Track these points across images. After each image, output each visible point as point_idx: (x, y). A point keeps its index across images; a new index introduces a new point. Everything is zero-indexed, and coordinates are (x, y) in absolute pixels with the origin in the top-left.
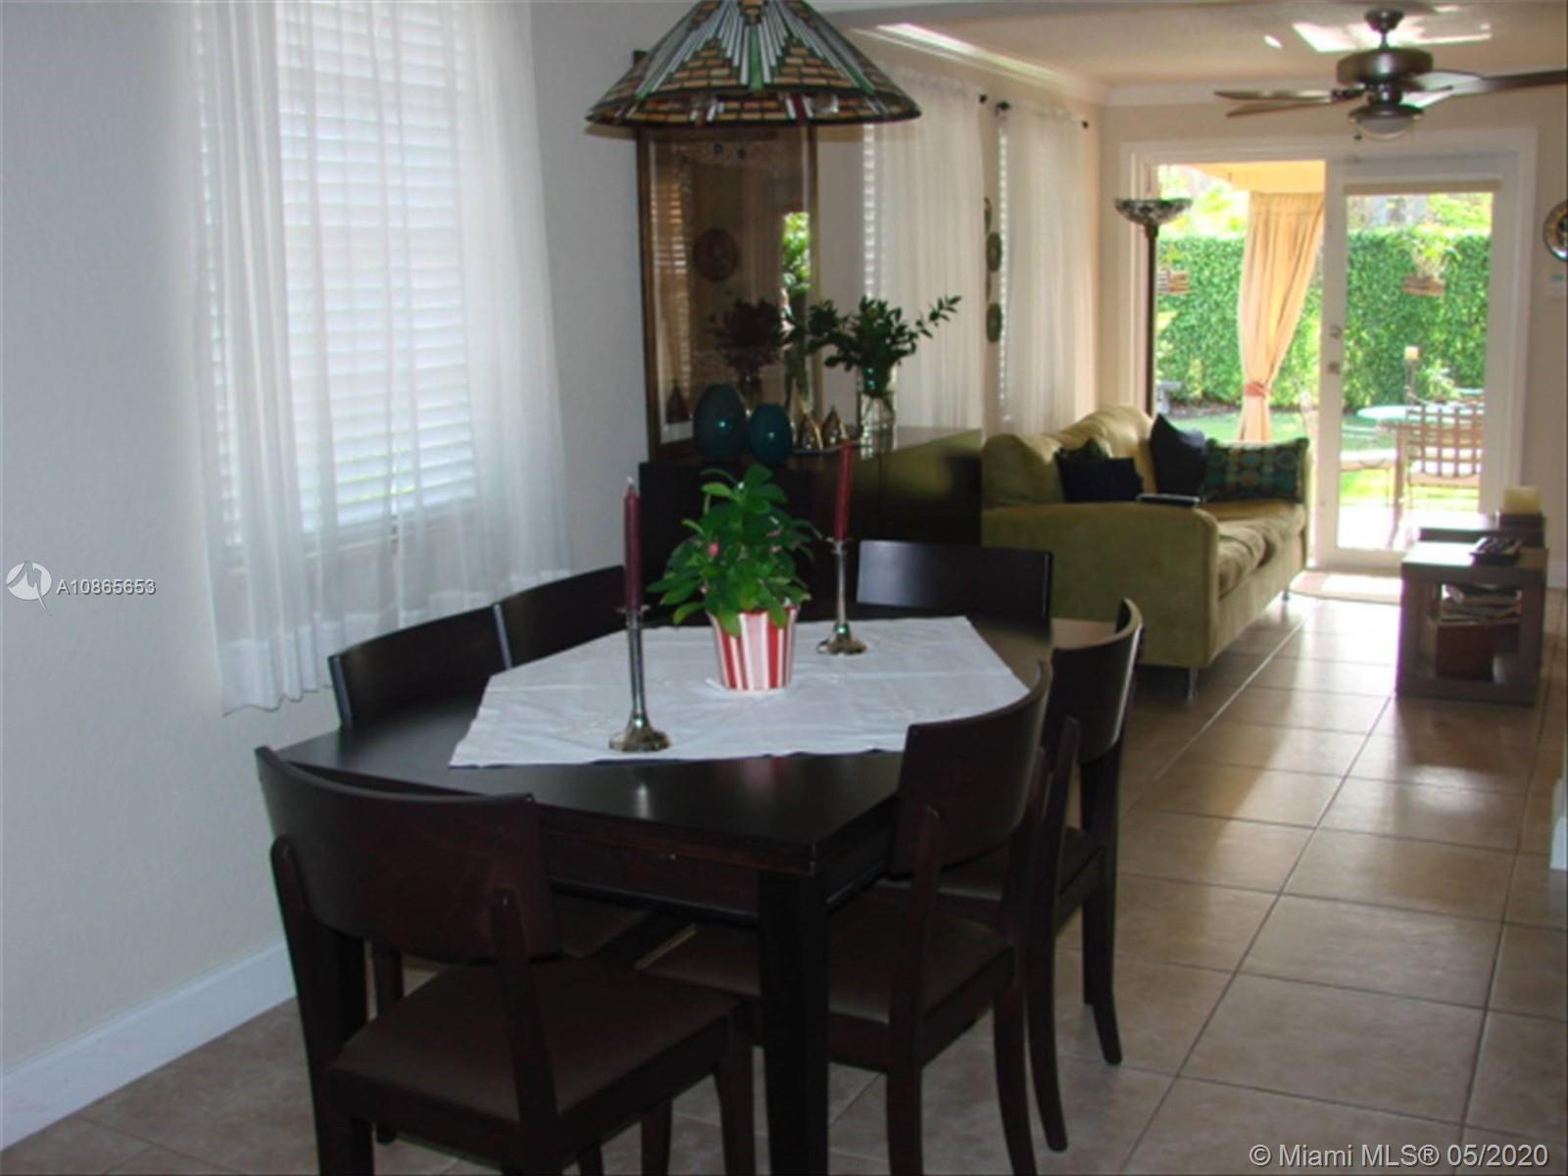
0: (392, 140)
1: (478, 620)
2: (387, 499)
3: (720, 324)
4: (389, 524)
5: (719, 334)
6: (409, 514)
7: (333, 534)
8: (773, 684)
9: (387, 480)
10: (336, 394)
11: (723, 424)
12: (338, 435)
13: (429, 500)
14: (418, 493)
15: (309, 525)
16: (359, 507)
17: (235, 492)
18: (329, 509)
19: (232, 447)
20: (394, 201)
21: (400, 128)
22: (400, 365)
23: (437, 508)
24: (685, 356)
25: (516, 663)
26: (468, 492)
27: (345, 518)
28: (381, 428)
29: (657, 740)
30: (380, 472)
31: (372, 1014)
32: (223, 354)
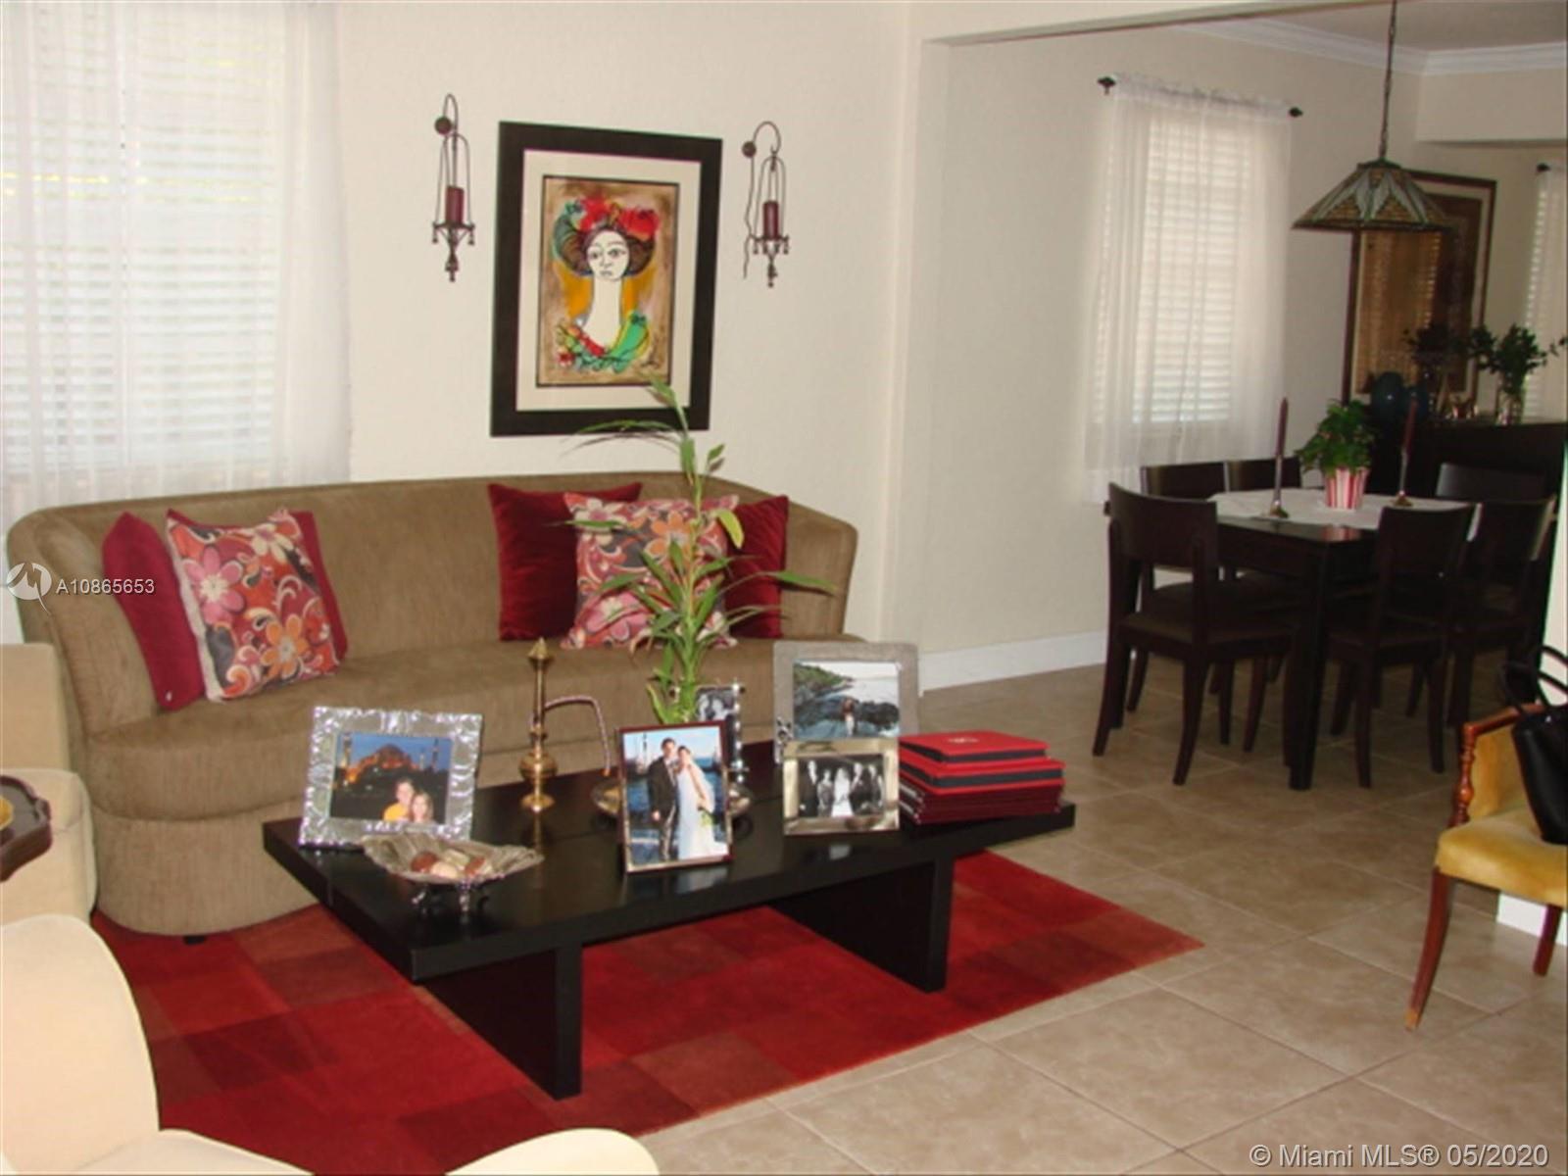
0: (1203, 216)
1: (1217, 467)
2: (1178, 413)
3: (1414, 336)
4: (1177, 426)
5: (1411, 342)
6: (1189, 423)
7: (1148, 428)
8: (1350, 506)
9: (1180, 401)
10: (1158, 351)
11: (1390, 397)
12: (1158, 373)
13: (1203, 417)
14: (1196, 412)
15: (1137, 419)
16: (1162, 416)
17: (1102, 396)
18: (1147, 413)
19: (1103, 373)
20: (1201, 250)
21: (1208, 210)
22: (1194, 339)
23: (1206, 422)
24: (1374, 352)
25: (1232, 489)
26: (1223, 416)
27: (1155, 419)
28: (1179, 373)
29: (1284, 515)
30: (1175, 396)
31: (1138, 608)
32: (1104, 326)
